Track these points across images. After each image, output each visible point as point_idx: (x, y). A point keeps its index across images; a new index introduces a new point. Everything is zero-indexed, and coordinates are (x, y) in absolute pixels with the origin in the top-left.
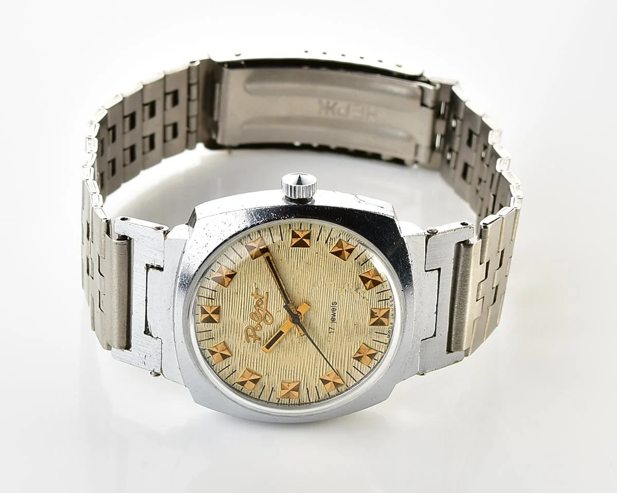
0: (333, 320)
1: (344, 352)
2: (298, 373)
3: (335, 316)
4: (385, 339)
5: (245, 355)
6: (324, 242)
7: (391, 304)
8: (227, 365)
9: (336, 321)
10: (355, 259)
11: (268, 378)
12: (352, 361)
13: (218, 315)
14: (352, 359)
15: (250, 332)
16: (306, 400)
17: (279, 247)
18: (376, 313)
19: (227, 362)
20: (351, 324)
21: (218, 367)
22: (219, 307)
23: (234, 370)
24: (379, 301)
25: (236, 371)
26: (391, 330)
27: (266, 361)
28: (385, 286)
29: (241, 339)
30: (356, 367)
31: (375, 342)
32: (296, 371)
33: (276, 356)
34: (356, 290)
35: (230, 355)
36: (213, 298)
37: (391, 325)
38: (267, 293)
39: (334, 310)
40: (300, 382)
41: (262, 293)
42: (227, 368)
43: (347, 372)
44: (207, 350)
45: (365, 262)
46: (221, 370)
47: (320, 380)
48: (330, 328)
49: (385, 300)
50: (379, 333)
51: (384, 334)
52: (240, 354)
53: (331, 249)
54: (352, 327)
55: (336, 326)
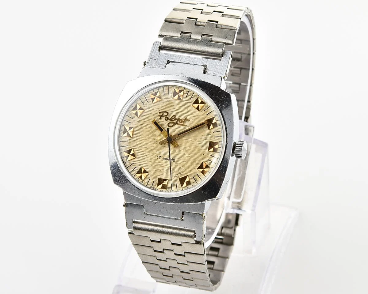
1: (146, 163)
2: (137, 137)
3: (167, 160)
4: (150, 185)
5: (152, 110)
6: (210, 159)
7: (169, 191)
8: (148, 100)
9: (164, 160)
10: (197, 174)
11: (137, 121)
12: (140, 166)
13: (177, 99)
14: (141, 167)
15: (165, 114)
16: (122, 139)
17: (211, 135)
18: (165, 182)
19: (149, 100)
20: (161, 168)
21: (147, 95)
22: (182, 100)
23: (144, 103)
24: (172, 184)
26: (154, 189)
27: (147, 121)
28: (180, 188)
29: (161, 109)
30: (136, 168)
31: (149, 180)
32: (139, 136)
33: (149, 127)
34: (180, 173)
35: (154, 102)
36: (187, 97)
37: (157, 189)
38: (186, 126)
39: (170, 160)
40: (132, 137)
41: (187, 123)
42: (146, 100)
43: (134, 163)
44: (158, 90)
45: (195, 179)
46: (146, 97)
47: (131, 148)
48: (160, 157)
49: (172, 188)
50: (153, 183)
51: (152, 185)
52: (153, 107)
53: (205, 162)
54: (159, 168)
55: (161, 160)
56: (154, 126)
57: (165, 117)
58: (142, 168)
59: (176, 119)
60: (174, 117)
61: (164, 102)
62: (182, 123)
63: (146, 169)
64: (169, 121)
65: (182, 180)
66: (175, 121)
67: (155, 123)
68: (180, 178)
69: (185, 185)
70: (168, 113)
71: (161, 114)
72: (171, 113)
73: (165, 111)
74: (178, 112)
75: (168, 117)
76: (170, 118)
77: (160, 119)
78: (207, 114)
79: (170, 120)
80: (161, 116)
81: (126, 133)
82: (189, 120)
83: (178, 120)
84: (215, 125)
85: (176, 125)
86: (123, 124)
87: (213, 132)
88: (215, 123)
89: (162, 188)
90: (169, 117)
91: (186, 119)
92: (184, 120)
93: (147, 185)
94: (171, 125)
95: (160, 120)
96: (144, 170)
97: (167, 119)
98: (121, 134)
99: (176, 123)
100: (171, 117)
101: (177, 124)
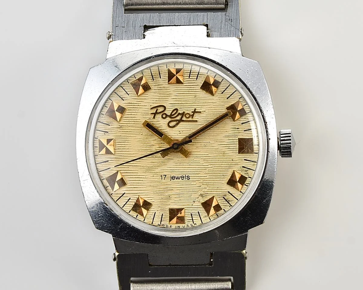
0: (173, 178)
1: (144, 189)
2: (123, 153)
3: (177, 179)
4: (157, 222)
5: (138, 107)
6: (244, 166)
7: (189, 225)
8: (128, 93)
9: (172, 180)
10: (229, 192)
11: (117, 128)
12: (136, 196)
13: (175, 82)
14: (137, 197)
15: (161, 109)
16: (99, 160)
17: (238, 129)
18: (181, 213)
19: (131, 93)
20: (170, 193)
21: (126, 85)
22: (183, 83)
23: (123, 99)
24: (191, 214)
25: (123, 100)
26: (165, 226)
27: (133, 125)
28: (205, 218)
29: (153, 103)
30: (130, 201)
31: (154, 214)
32: (125, 150)
33: (138, 133)
34: (202, 195)
35: (139, 94)
36: (190, 77)
37: (169, 226)
38: (196, 121)
39: (182, 177)
40: (115, 154)
41: (196, 117)
42: (126, 93)
43: (125, 193)
44: (142, 75)
45: (226, 200)
46: (124, 88)
47: (117, 171)
48: (166, 175)
49: (193, 219)
50: (162, 217)
51: (161, 221)
52: (139, 103)
53: (238, 171)
54: (167, 194)
55: (168, 180)
56: (146, 131)
57: (162, 114)
58: (140, 198)
59: (179, 114)
60: (176, 111)
61: (155, 91)
62: (190, 119)
63: (146, 199)
64: (168, 119)
65: (207, 205)
66: (179, 118)
67: (149, 126)
68: (204, 201)
69: (212, 211)
70: (165, 107)
71: (154, 111)
72: (170, 105)
73: (159, 105)
74: (181, 102)
75: (165, 114)
76: (169, 114)
77: (154, 118)
78: (228, 98)
79: (170, 116)
80: (155, 114)
81: (104, 150)
82: (200, 112)
83: (183, 114)
84: (243, 113)
85: (181, 123)
86: (96, 136)
87: (242, 124)
88: (243, 110)
89: (177, 223)
90: (168, 112)
91: (195, 112)
92: (192, 114)
93: (152, 223)
94: (172, 124)
95: (154, 120)
96: (143, 201)
97: (164, 116)
98: (97, 153)
99: (181, 120)
100: (171, 111)
101: (183, 121)
